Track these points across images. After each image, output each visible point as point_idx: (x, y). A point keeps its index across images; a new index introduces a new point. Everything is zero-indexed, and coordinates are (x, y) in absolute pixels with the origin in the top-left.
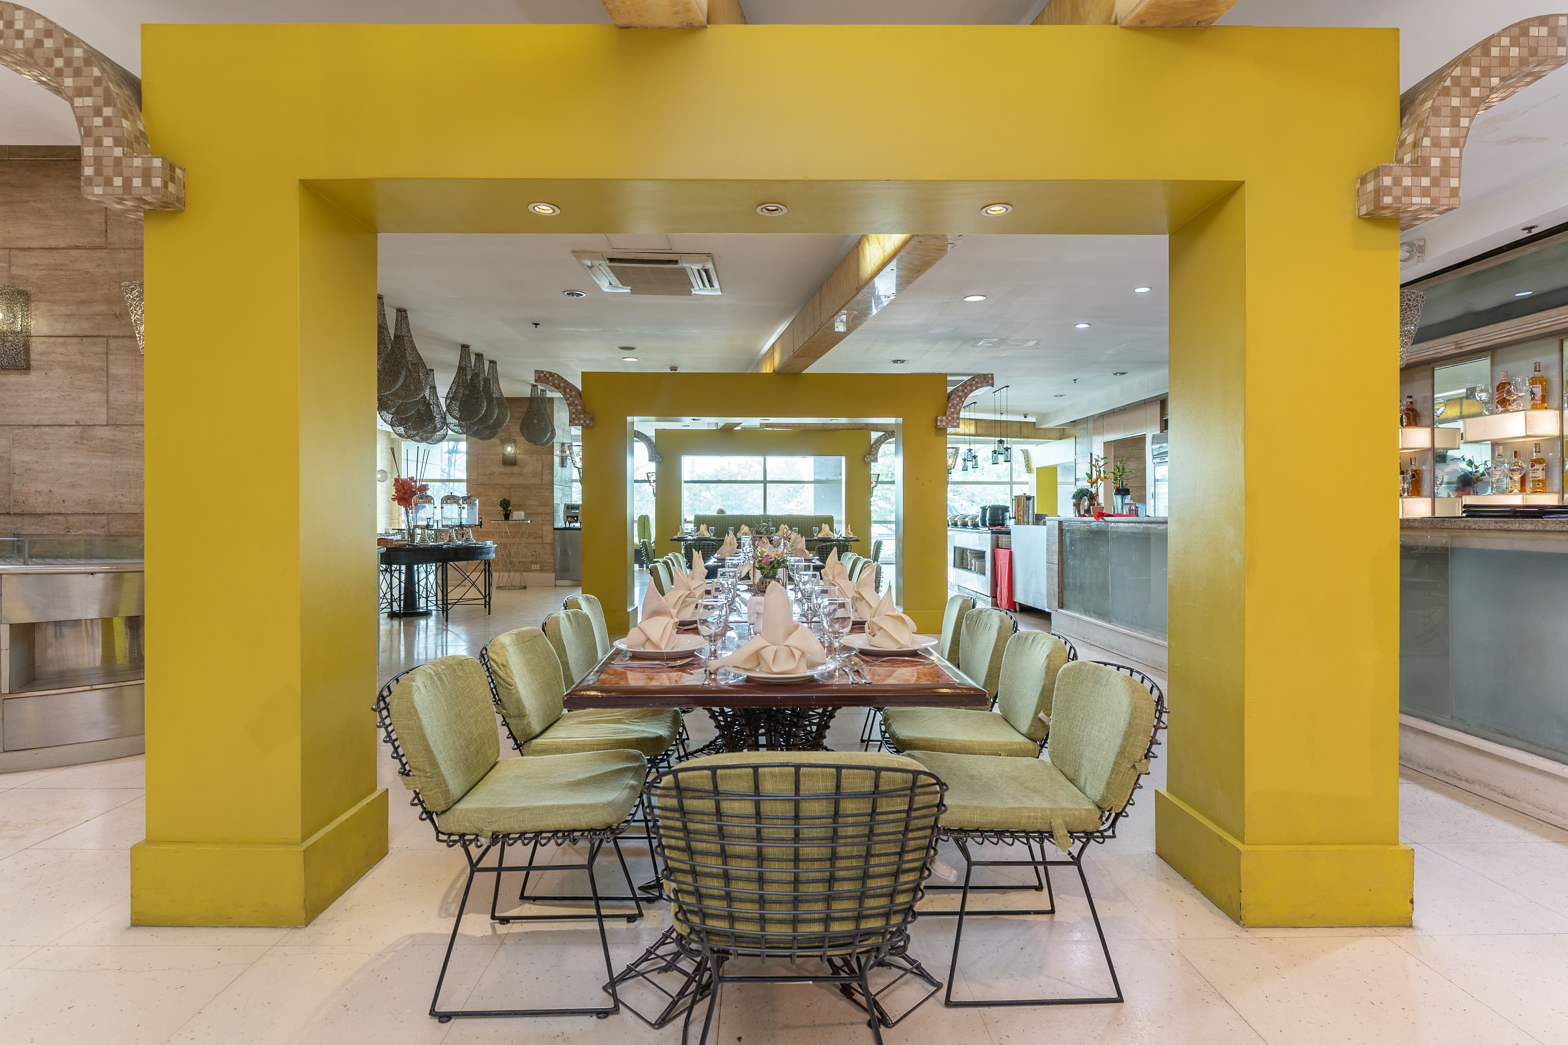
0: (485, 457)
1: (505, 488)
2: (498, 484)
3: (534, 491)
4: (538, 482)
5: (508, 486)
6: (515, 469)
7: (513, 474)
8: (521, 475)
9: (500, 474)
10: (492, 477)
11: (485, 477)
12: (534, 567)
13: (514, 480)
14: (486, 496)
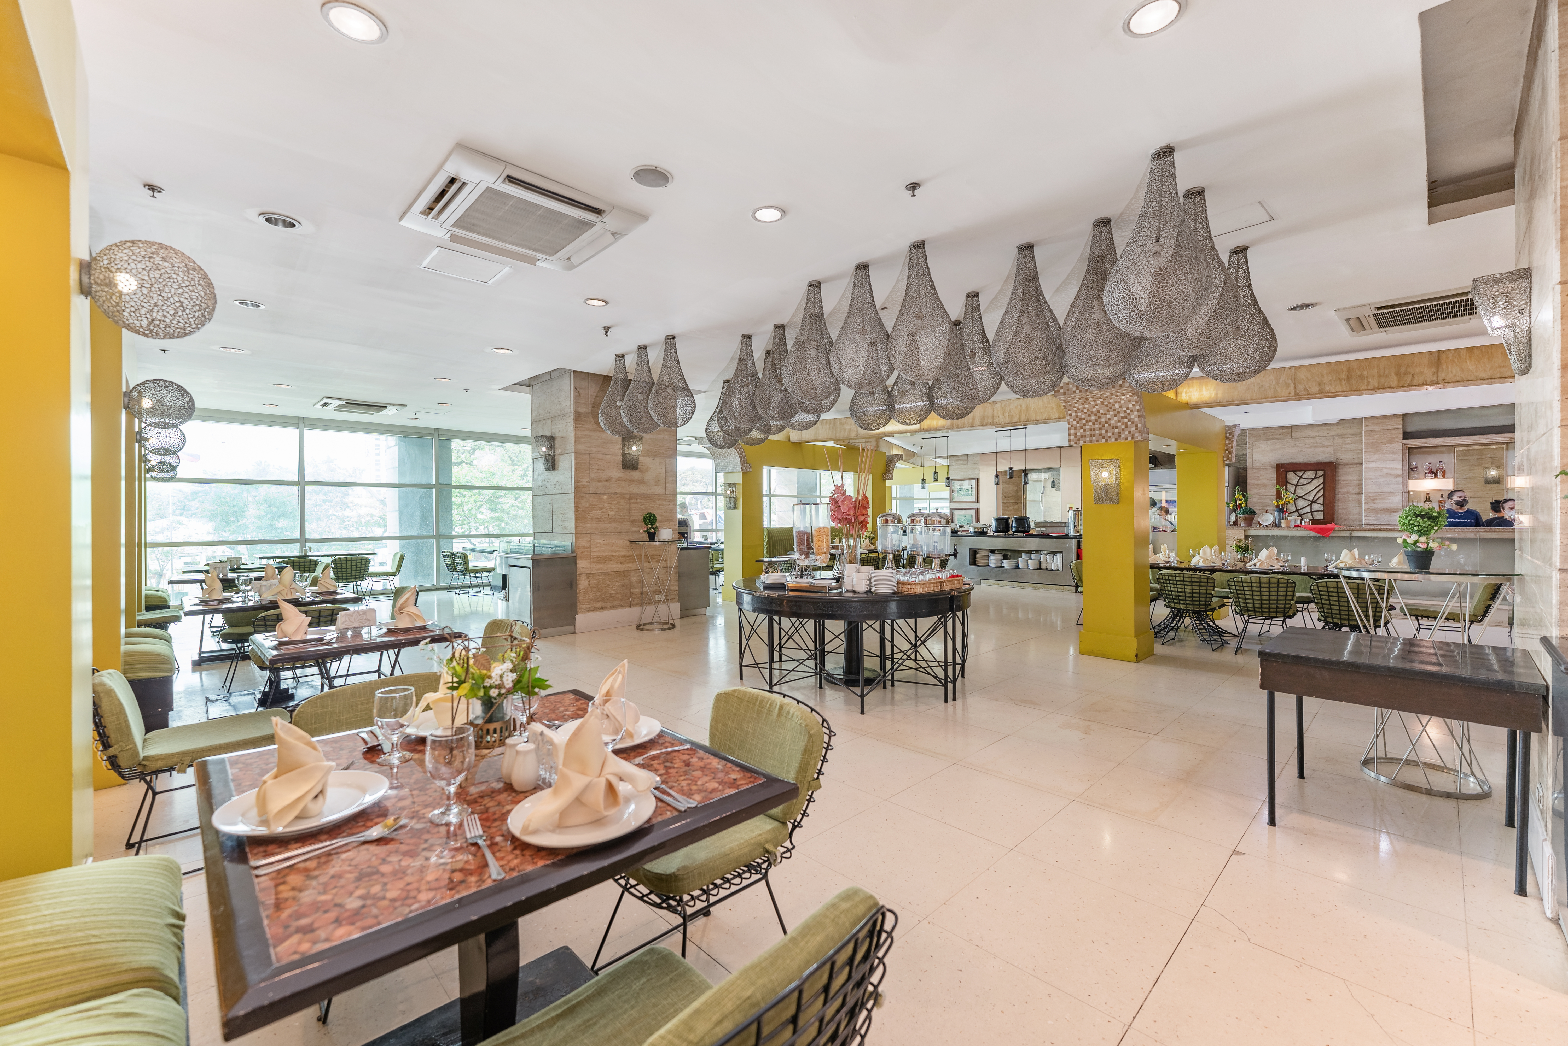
0: (600, 456)
1: (624, 498)
2: (616, 493)
3: (657, 502)
4: (662, 491)
5: (628, 496)
6: (635, 474)
7: (633, 481)
8: (642, 482)
9: (619, 479)
10: (608, 484)
11: (600, 484)
12: (658, 597)
13: (635, 489)
14: (601, 509)
